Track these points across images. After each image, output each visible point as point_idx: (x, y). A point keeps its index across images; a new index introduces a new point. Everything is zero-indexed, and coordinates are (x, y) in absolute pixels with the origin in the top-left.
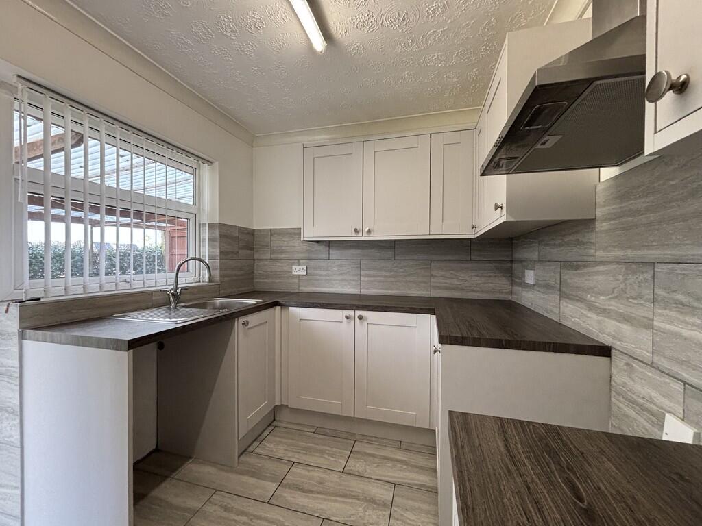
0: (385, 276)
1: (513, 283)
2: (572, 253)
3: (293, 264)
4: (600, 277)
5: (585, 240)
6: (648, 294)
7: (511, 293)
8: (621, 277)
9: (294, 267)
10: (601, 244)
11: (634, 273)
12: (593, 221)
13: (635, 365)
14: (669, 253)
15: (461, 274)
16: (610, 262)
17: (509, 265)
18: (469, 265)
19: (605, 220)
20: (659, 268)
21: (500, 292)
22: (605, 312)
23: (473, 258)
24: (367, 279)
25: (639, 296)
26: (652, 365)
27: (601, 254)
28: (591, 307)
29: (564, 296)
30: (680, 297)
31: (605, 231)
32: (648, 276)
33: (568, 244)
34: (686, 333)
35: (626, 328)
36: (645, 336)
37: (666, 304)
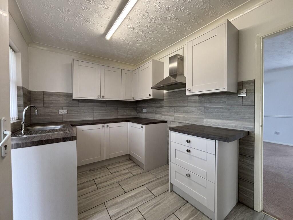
0: (103, 113)
1: (138, 113)
2: (158, 105)
3: (59, 109)
4: (165, 109)
5: (161, 103)
6: (173, 111)
7: (137, 115)
8: (169, 109)
9: (60, 110)
10: (165, 103)
11: (171, 108)
12: (163, 99)
13: (171, 122)
14: (176, 105)
15: (126, 111)
16: (167, 107)
17: (136, 108)
18: (128, 108)
19: (166, 99)
20: (175, 107)
21: (135, 115)
22: (166, 115)
23: (129, 106)
24: (96, 114)
25: (172, 112)
26: (174, 122)
27: (165, 105)
28: (163, 115)
29: (156, 114)
30: (178, 111)
31: (166, 101)
32: (173, 108)
33: (157, 103)
34: (179, 116)
35: (170, 117)
36: (173, 118)
37: (176, 112)
